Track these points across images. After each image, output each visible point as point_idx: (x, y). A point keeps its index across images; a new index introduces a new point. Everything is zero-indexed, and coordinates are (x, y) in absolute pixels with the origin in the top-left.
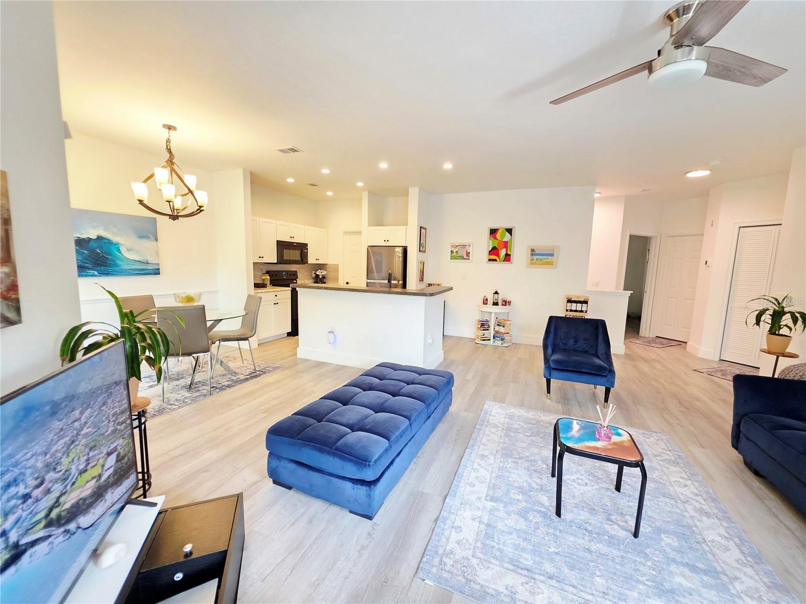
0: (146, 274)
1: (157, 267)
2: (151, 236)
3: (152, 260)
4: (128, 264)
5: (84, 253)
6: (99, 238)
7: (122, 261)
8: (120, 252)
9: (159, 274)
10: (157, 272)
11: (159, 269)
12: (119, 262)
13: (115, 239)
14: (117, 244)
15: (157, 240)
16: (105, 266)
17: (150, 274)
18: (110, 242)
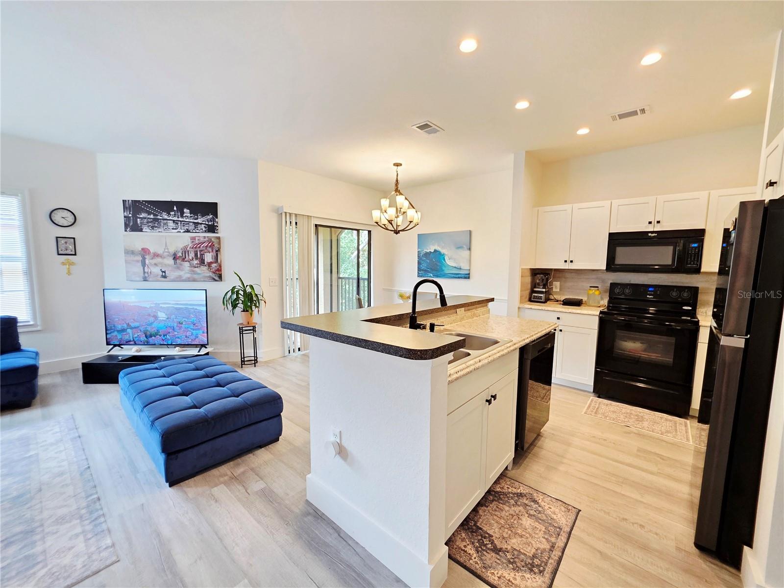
0: (459, 278)
1: (467, 272)
2: (464, 246)
3: (465, 266)
4: (448, 270)
5: (427, 262)
6: (435, 251)
7: (445, 267)
8: (444, 260)
9: (469, 278)
10: (467, 277)
11: (469, 274)
12: (444, 268)
13: (443, 251)
14: (444, 254)
15: (470, 249)
16: (436, 271)
17: (461, 278)
18: (440, 253)
